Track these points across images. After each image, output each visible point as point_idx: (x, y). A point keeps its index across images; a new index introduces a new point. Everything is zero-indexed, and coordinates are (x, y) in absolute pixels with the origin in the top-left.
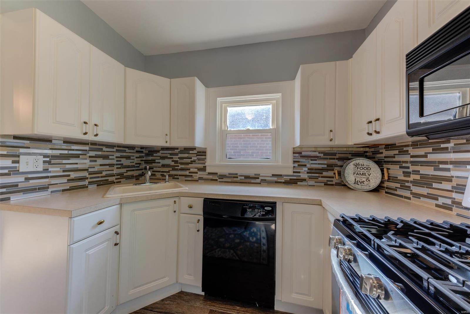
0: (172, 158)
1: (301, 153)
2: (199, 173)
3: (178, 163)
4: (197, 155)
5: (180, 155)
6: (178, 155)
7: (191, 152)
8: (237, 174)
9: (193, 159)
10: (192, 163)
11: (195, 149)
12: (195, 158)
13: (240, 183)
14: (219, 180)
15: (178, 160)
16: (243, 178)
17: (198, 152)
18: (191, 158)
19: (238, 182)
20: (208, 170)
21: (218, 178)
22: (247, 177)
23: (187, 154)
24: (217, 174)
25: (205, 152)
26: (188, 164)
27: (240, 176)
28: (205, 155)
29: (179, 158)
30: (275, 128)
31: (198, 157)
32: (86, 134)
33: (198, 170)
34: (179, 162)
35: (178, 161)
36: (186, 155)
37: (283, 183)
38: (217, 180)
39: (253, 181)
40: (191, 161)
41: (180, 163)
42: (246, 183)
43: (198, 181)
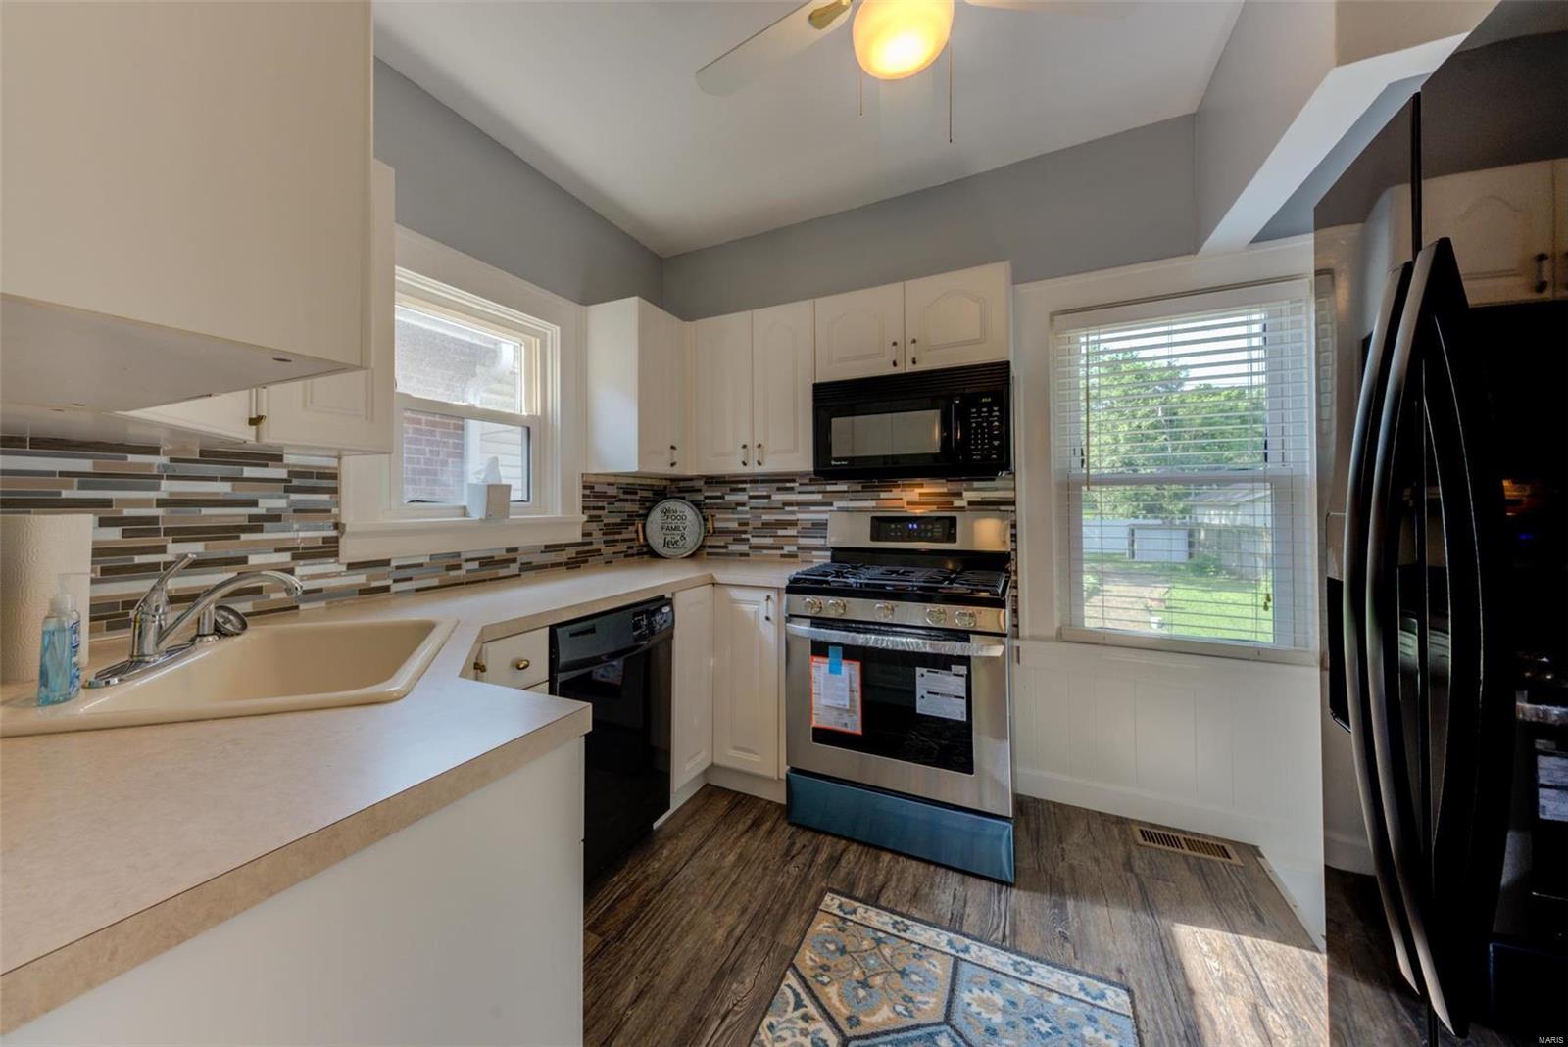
0: (106, 503)
2: (303, 569)
3: (156, 532)
4: (289, 490)
5: (167, 488)
6: (157, 488)
8: (458, 555)
9: (267, 504)
10: (256, 524)
11: (277, 458)
12: (279, 503)
13: (467, 583)
14: (395, 587)
15: (160, 512)
16: (475, 565)
17: (293, 474)
19: (461, 584)
20: (352, 549)
21: (389, 582)
22: (487, 562)
24: (386, 563)
25: (334, 476)
26: (231, 532)
27: (467, 561)
28: (334, 491)
29: (161, 503)
30: (539, 414)
31: (294, 496)
33: (295, 558)
34: (161, 526)
35: (154, 520)
37: (567, 564)
38: (386, 589)
39: (502, 572)
40: (251, 518)
41: (168, 532)
42: (485, 580)
43: (297, 608)
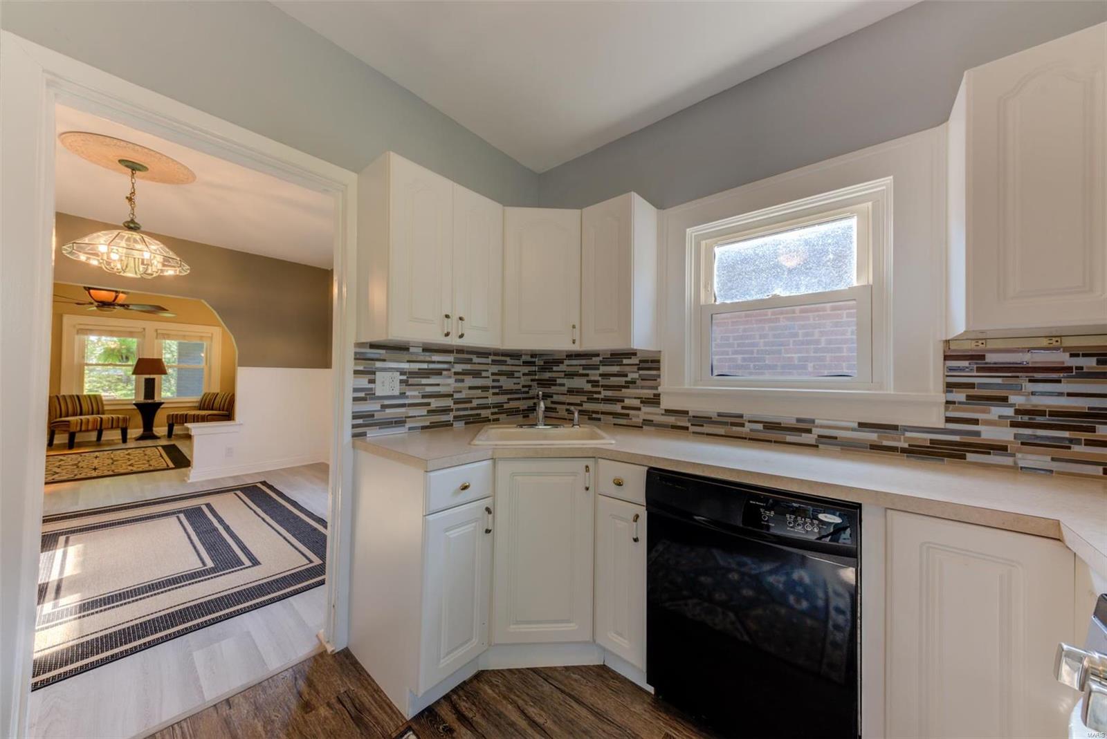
0: (587, 375)
1: (982, 357)
2: (645, 409)
3: (598, 386)
4: (639, 369)
5: (603, 369)
6: (598, 369)
7: (625, 361)
8: (741, 416)
9: (631, 376)
10: (628, 385)
11: (635, 354)
12: (636, 376)
13: (750, 439)
14: (692, 429)
15: (600, 378)
16: (760, 427)
17: (641, 361)
18: (626, 376)
19: (745, 438)
20: (666, 403)
21: (689, 425)
22: (771, 426)
23: (617, 365)
24: (686, 412)
25: (658, 361)
26: (619, 388)
27: (749, 422)
28: (658, 369)
29: (601, 375)
30: (871, 282)
31: (641, 372)
32: (447, 335)
33: (641, 402)
34: (600, 384)
35: (598, 381)
36: (615, 369)
37: (903, 451)
38: (687, 428)
39: (789, 438)
40: (626, 382)
41: (602, 386)
42: (770, 441)
43: (642, 427)
